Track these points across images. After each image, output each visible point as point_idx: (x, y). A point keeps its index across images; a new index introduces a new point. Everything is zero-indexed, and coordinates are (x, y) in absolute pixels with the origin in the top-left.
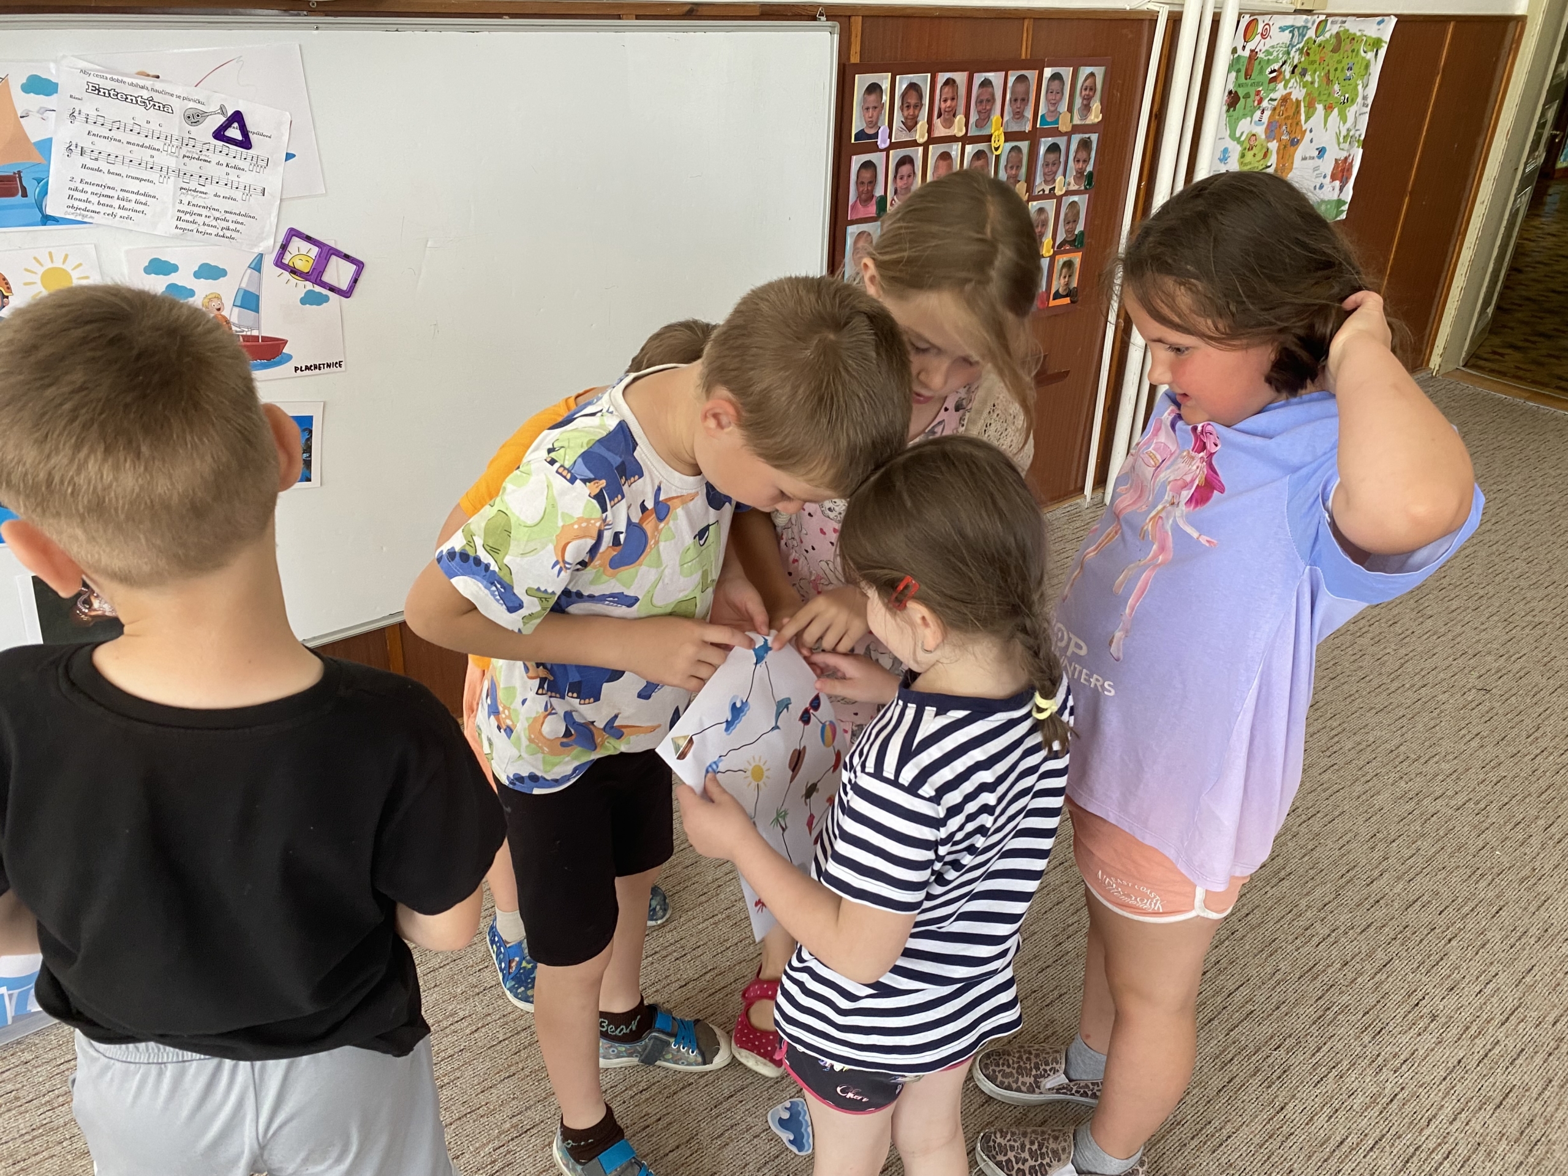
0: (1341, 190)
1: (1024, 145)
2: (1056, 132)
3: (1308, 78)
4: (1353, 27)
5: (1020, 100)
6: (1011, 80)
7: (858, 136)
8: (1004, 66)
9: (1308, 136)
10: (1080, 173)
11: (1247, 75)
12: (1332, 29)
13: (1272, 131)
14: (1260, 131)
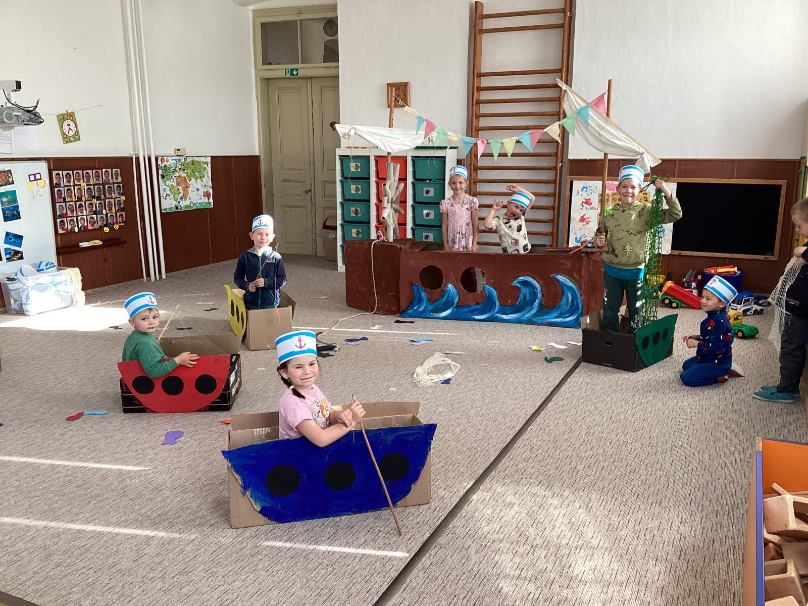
0: (208, 199)
1: (101, 187)
2: (110, 184)
3: (186, 171)
4: (195, 158)
5: (97, 177)
6: (94, 172)
7: (56, 184)
8: (92, 169)
9: (191, 186)
10: (119, 193)
11: (165, 170)
12: (189, 160)
13: (178, 184)
14: (174, 184)
